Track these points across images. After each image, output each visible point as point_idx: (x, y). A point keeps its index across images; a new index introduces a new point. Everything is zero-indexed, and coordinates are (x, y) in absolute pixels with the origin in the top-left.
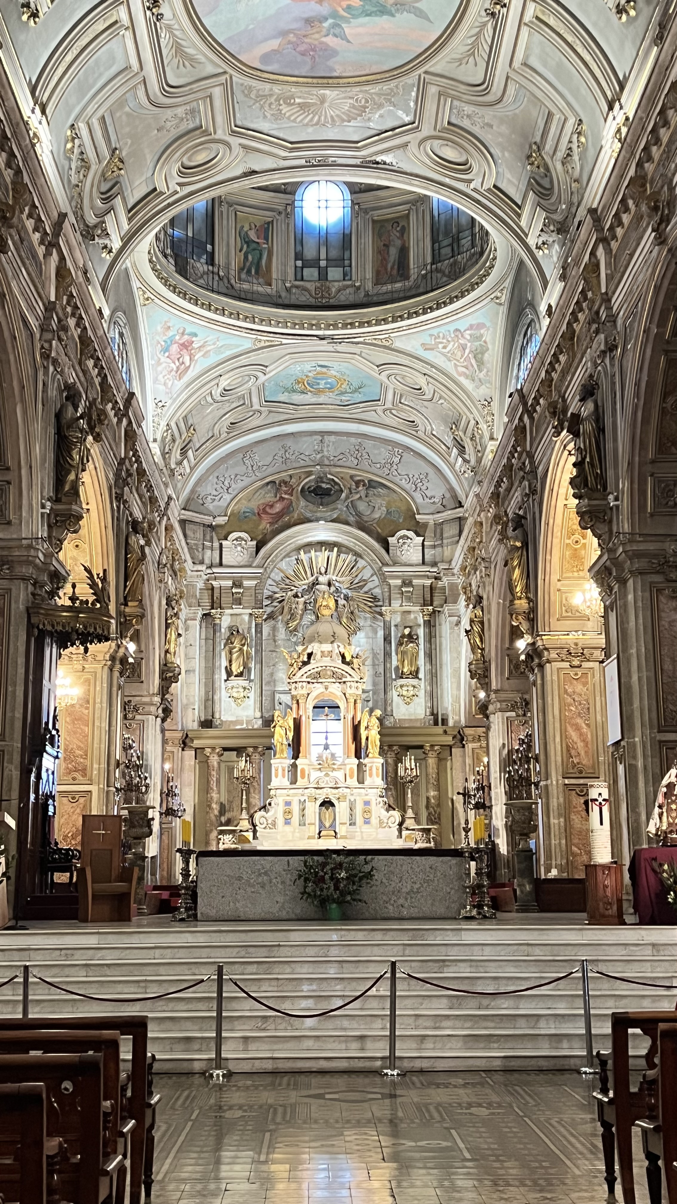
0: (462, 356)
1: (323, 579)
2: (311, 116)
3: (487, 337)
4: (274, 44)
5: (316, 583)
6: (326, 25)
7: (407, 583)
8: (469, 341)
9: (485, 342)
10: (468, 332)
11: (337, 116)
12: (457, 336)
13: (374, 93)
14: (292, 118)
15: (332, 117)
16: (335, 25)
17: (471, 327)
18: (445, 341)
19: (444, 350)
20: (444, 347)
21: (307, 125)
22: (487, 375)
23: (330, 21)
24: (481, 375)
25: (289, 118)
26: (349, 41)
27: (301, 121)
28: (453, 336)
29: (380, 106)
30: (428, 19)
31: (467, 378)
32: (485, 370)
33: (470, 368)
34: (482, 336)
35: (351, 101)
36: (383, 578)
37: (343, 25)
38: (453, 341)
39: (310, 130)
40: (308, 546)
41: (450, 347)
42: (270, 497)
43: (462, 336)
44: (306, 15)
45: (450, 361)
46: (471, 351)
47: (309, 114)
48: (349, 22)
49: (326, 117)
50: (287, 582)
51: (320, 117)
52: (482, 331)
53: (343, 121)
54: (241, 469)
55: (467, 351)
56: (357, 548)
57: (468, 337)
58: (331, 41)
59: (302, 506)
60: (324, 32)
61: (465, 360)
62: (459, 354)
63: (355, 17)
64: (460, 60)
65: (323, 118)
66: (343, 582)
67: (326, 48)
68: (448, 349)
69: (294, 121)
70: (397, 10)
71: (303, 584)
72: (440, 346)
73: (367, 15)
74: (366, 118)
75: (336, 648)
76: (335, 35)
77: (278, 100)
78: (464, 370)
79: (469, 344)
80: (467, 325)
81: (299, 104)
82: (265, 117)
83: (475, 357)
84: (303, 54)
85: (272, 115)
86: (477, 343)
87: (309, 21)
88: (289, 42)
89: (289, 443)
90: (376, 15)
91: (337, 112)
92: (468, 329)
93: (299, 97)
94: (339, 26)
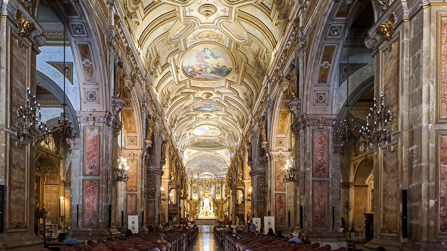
1: (207, 180)
5: (206, 180)
7: (218, 181)
24: (228, 157)
36: (215, 180)
40: (205, 175)
42: (199, 168)
50: (202, 180)
54: (195, 164)
56: (211, 175)
59: (204, 169)
66: (210, 180)
68: (223, 153)
71: (204, 181)
75: (208, 194)
78: (225, 156)
89: (202, 160)
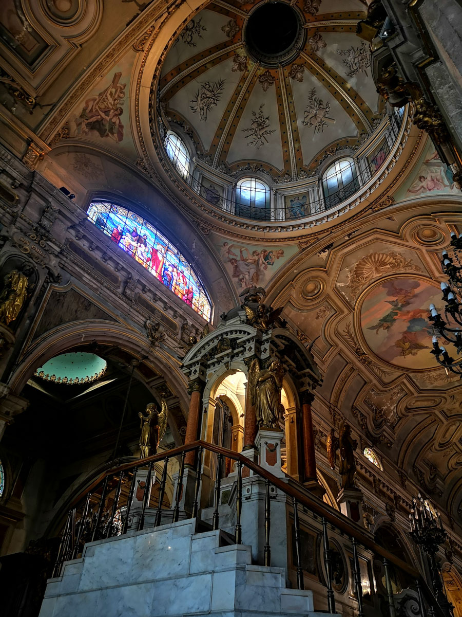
0: (100, 109)
2: (376, 260)
3: (112, 139)
4: (417, 291)
6: (400, 304)
8: (111, 119)
9: (107, 135)
10: (118, 122)
11: (365, 265)
12: (116, 110)
13: (360, 286)
14: (385, 256)
15: (367, 263)
16: (396, 305)
17: (121, 127)
18: (116, 96)
19: (109, 92)
20: (111, 94)
21: (375, 254)
22: (84, 132)
23: (399, 306)
24: (84, 126)
25: (387, 256)
26: (387, 301)
27: (379, 255)
28: (118, 106)
29: (352, 281)
30: (369, 328)
31: (84, 110)
32: (87, 130)
33: (90, 115)
34: (113, 134)
35: (365, 276)
37: (393, 307)
38: (114, 105)
39: (371, 251)
41: (111, 100)
43: (116, 115)
44: (410, 305)
45: (100, 95)
46: (102, 119)
47: (378, 260)
48: (392, 309)
49: (369, 262)
51: (372, 261)
52: (116, 135)
53: (360, 264)
55: (103, 115)
57: (113, 120)
58: (394, 299)
60: (398, 300)
61: (97, 111)
62: (103, 107)
63: (392, 312)
64: (349, 327)
65: (371, 261)
67: (393, 295)
68: (109, 97)
69: (383, 254)
70: (380, 323)
72: (114, 90)
73: (388, 315)
74: (352, 271)
76: (393, 301)
77: (399, 265)
78: (90, 108)
79: (108, 118)
80: (123, 123)
81: (387, 265)
82: (400, 254)
83: (97, 121)
84: (401, 290)
85: (397, 256)
86: (107, 127)
87: (408, 303)
88: (410, 293)
90: (385, 317)
91: (366, 267)
92: (120, 123)
93: (389, 268)
94: (395, 306)
